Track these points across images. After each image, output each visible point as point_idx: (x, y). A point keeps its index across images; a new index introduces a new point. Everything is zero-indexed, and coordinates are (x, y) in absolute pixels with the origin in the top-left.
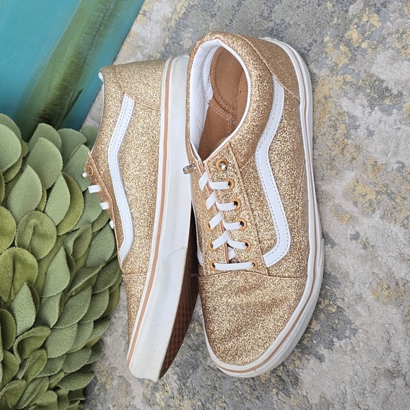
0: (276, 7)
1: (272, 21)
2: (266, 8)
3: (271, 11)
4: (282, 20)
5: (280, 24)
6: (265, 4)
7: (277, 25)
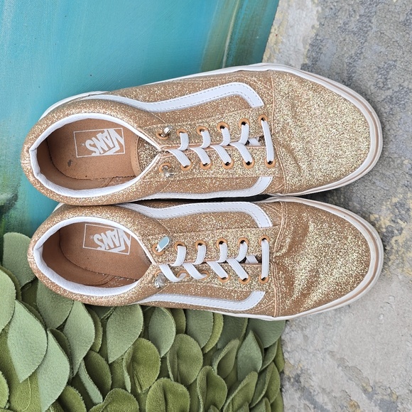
0: (391, 73)
1: (389, 89)
2: (380, 76)
3: (386, 78)
4: (400, 85)
5: (399, 91)
6: (377, 72)
7: (396, 92)
